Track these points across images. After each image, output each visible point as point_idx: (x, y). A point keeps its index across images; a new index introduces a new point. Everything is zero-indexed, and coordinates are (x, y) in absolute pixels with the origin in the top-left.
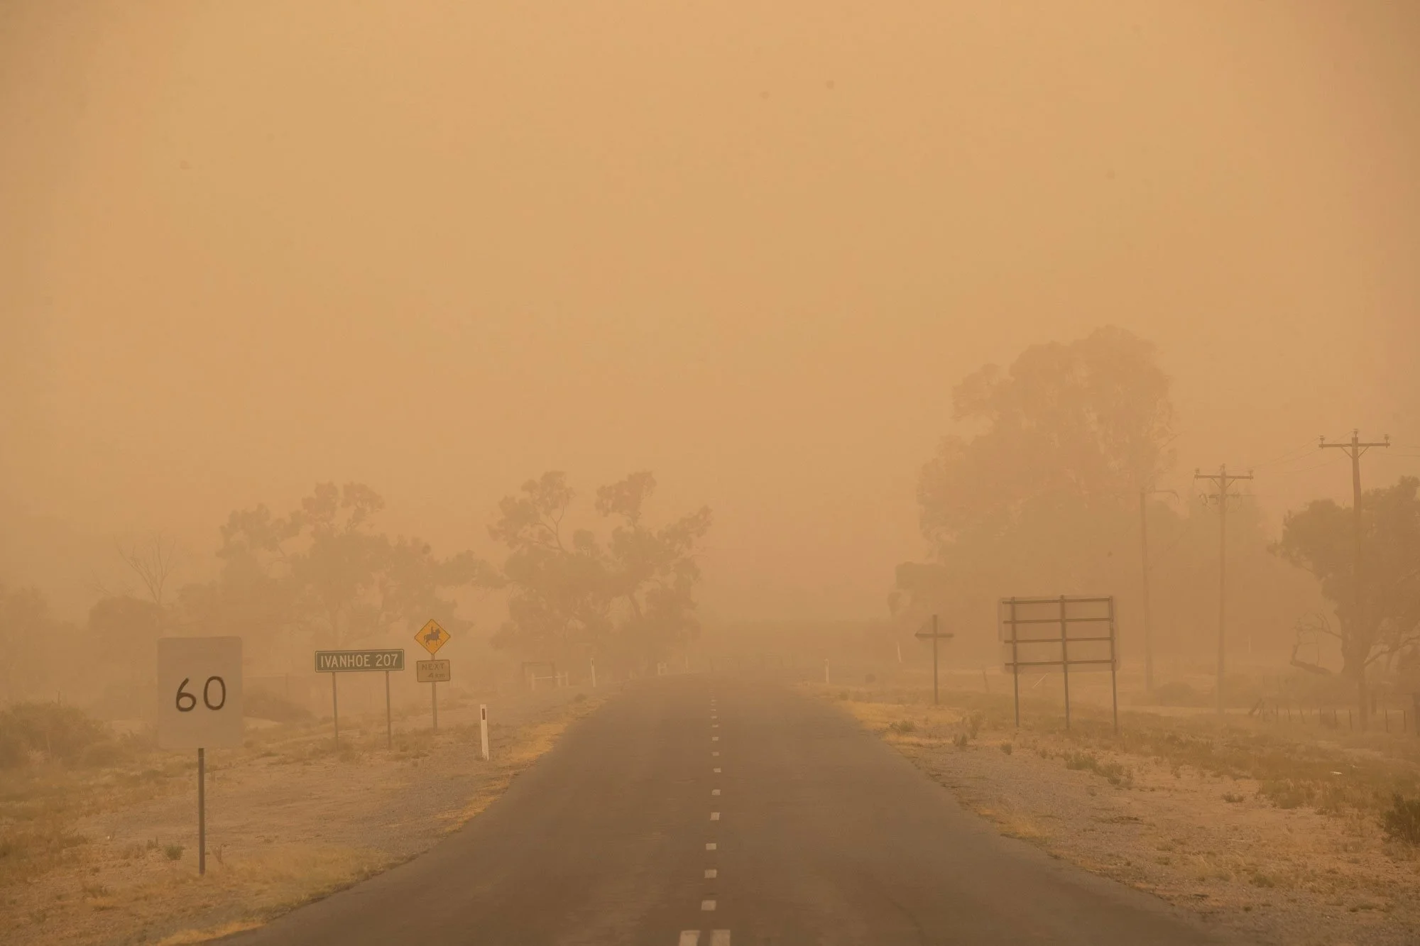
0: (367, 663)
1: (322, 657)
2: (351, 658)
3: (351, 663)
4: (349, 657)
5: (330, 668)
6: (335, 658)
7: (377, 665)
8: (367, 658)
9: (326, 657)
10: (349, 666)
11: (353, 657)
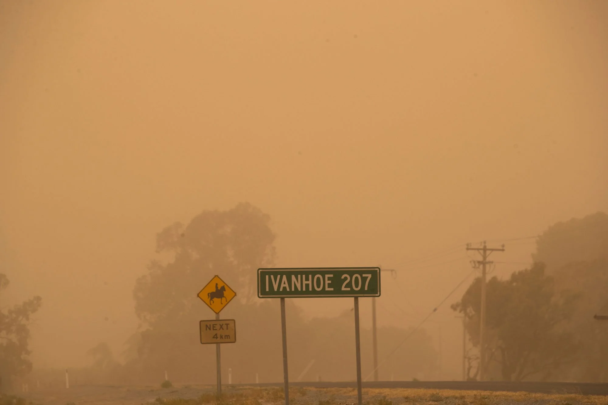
0: (330, 286)
1: (267, 277)
2: (307, 279)
3: (307, 285)
4: (304, 276)
5: (278, 293)
6: (284, 278)
7: (343, 289)
8: (329, 279)
9: (272, 277)
10: (304, 289)
11: (310, 276)
